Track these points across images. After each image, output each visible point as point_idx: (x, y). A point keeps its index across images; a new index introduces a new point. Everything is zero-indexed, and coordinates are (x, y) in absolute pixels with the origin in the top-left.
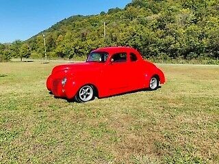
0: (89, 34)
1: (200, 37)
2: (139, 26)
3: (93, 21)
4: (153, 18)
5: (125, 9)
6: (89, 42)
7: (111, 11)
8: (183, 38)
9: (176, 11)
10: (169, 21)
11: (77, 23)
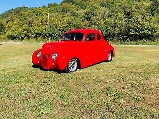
0: (35, 22)
1: (114, 27)
2: (73, 18)
3: (36, 12)
4: (81, 12)
5: (61, 5)
6: (35, 28)
7: (50, 6)
8: (103, 27)
9: (97, 8)
10: (93, 15)
11: (23, 13)
